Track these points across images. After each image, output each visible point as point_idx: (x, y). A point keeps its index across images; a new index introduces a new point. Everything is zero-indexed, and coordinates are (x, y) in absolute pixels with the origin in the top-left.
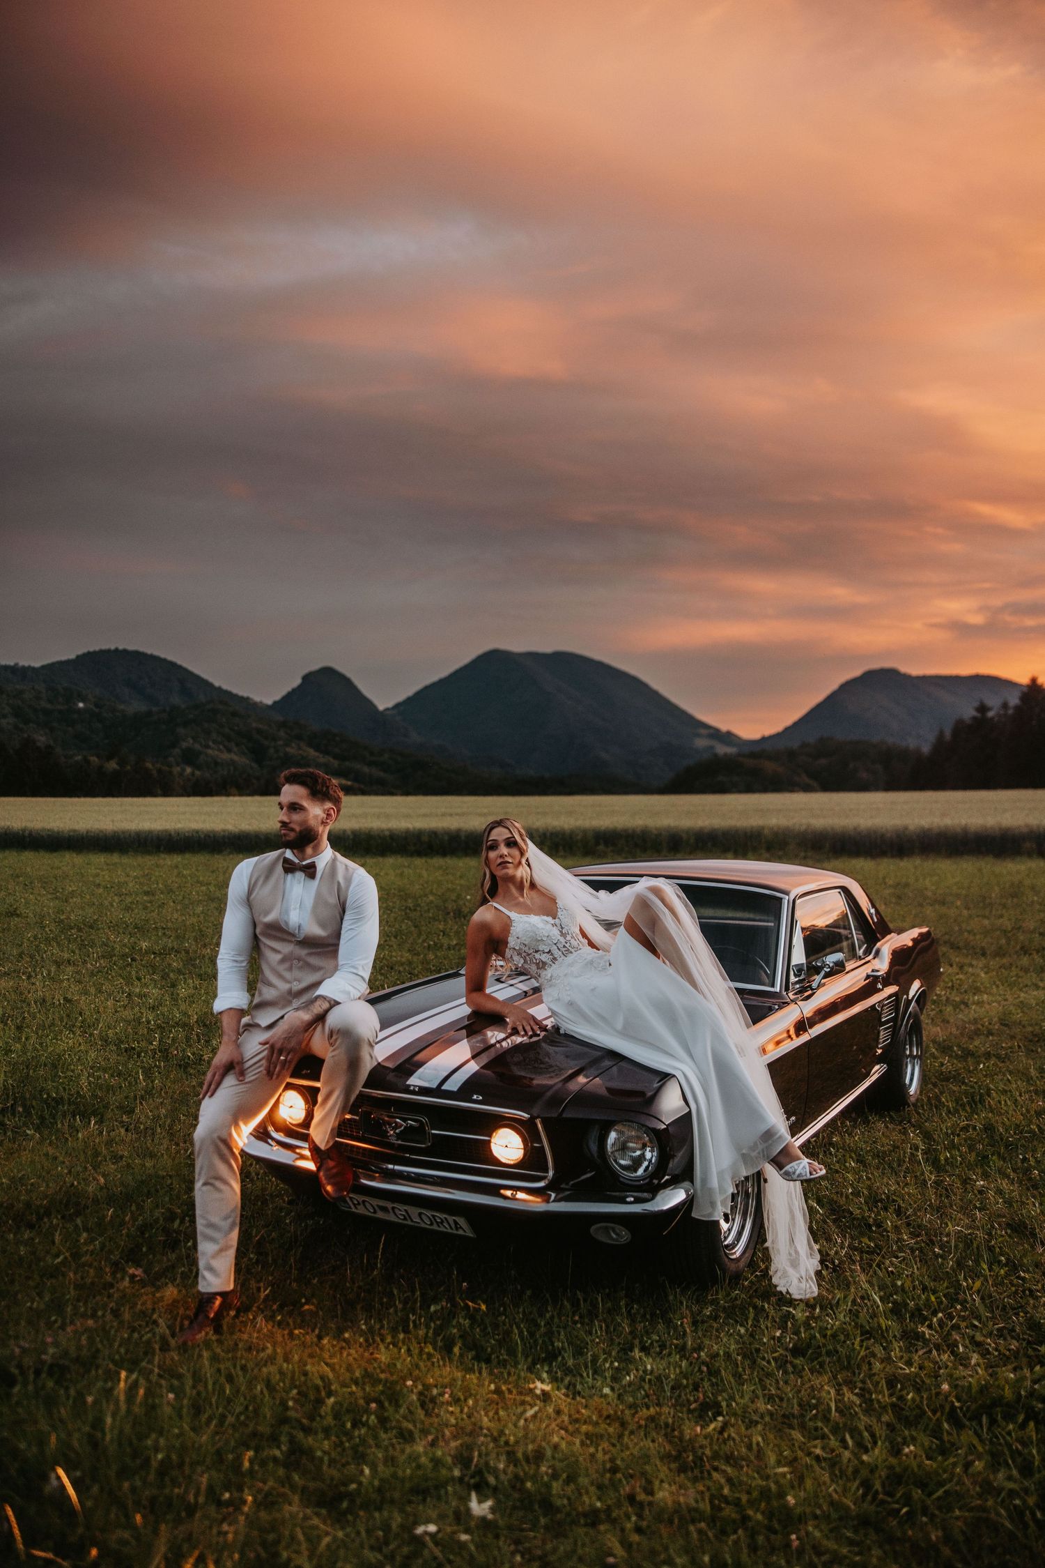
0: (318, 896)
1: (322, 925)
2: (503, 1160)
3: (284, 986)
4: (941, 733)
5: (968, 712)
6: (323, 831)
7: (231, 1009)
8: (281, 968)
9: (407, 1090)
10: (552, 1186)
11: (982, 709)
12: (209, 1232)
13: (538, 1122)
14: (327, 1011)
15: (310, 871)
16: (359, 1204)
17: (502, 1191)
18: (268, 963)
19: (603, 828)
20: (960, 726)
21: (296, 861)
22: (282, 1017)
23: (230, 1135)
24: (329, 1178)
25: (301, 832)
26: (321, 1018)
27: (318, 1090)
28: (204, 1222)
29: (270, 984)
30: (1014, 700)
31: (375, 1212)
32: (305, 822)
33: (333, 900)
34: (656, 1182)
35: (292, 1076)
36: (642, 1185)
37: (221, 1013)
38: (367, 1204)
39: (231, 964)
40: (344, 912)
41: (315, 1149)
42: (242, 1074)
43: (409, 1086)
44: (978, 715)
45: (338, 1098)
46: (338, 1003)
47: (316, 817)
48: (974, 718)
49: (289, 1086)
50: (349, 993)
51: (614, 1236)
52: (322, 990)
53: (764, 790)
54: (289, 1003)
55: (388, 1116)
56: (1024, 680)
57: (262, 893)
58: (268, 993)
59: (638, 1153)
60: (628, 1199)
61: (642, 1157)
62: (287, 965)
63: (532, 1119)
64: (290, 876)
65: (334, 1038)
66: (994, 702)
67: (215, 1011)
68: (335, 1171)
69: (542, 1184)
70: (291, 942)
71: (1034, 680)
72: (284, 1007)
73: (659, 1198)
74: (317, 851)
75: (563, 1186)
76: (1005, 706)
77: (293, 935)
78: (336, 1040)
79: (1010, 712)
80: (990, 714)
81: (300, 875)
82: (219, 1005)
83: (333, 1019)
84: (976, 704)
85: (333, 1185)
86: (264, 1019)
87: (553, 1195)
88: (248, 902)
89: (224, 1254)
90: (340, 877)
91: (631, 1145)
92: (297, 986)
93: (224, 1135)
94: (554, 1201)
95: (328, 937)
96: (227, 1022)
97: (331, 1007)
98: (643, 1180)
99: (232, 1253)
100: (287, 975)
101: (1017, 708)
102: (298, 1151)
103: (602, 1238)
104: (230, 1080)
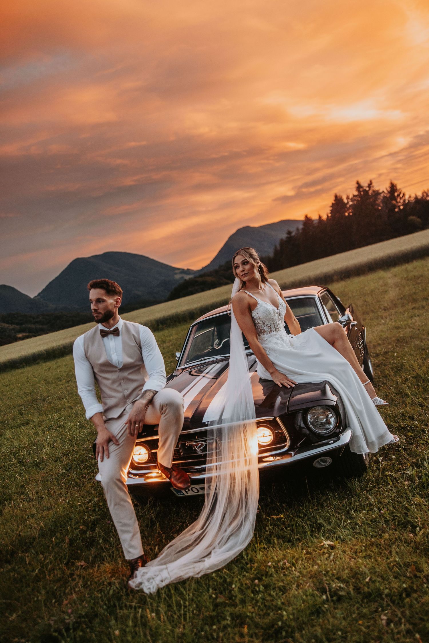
0: (124, 343)
1: (130, 357)
2: (264, 444)
3: (119, 395)
4: (276, 247)
5: (284, 236)
6: (116, 311)
7: (97, 413)
8: (115, 386)
9: (205, 425)
10: (291, 448)
11: (289, 233)
12: (124, 528)
13: (277, 419)
14: (153, 397)
15: (116, 332)
16: (189, 490)
17: (264, 460)
18: (106, 386)
19: (159, 318)
20: (282, 242)
21: (107, 329)
22: (125, 410)
23: (121, 476)
24: (177, 480)
25: (105, 313)
26: (151, 402)
27: (157, 440)
28: (120, 524)
29: (111, 397)
30: (301, 227)
31: (198, 491)
32: (106, 308)
33: (134, 344)
34: (338, 430)
35: (138, 438)
36: (331, 434)
37: (91, 418)
38: (194, 489)
39: (87, 392)
40: (141, 348)
41: (164, 469)
42: (117, 443)
43: (205, 423)
44: (289, 236)
45: (172, 439)
46: (157, 392)
47: (111, 304)
48: (287, 238)
49: (138, 444)
50: (161, 386)
51: (322, 463)
52: (145, 388)
53: (209, 289)
54: (125, 403)
55: (195, 442)
56: (302, 218)
57: (93, 350)
58: (111, 402)
59: (325, 420)
60: (330, 442)
61: (328, 422)
62: (117, 384)
63: (275, 420)
64: (105, 339)
65: (164, 409)
66: (293, 229)
67: (88, 418)
68: (178, 477)
69: (286, 449)
70: (116, 371)
71: (306, 216)
72: (124, 405)
73: (342, 437)
74: (116, 322)
75: (295, 447)
76: (298, 229)
77: (116, 367)
78: (166, 410)
79: (301, 231)
80: (293, 234)
81: (111, 336)
82: (89, 414)
83: (158, 401)
84: (286, 231)
85: (181, 483)
86: (115, 414)
87: (293, 453)
88: (87, 357)
89: (135, 537)
90: (133, 332)
91: (321, 417)
92: (127, 393)
93: (119, 477)
94: (294, 456)
95: (135, 362)
96: (96, 420)
97: (155, 394)
98: (331, 432)
99: (139, 535)
100: (119, 389)
101: (303, 229)
102: (146, 475)
103: (318, 466)
104: (112, 447)
